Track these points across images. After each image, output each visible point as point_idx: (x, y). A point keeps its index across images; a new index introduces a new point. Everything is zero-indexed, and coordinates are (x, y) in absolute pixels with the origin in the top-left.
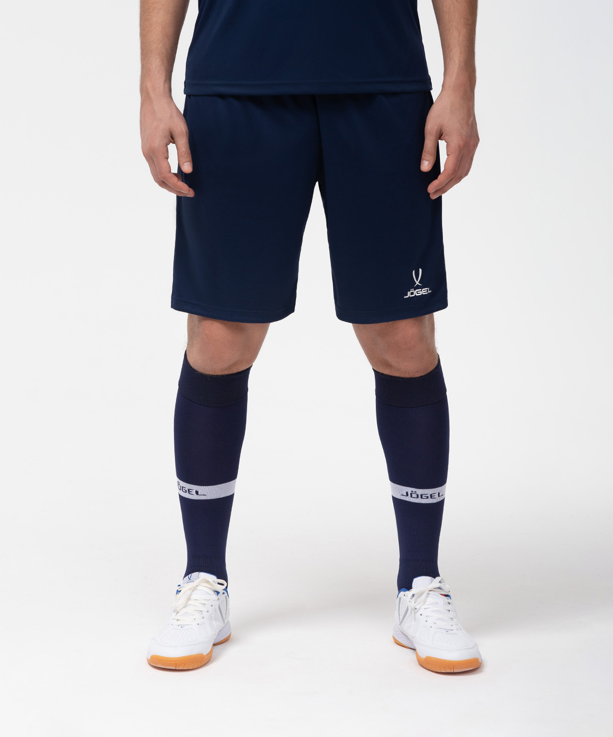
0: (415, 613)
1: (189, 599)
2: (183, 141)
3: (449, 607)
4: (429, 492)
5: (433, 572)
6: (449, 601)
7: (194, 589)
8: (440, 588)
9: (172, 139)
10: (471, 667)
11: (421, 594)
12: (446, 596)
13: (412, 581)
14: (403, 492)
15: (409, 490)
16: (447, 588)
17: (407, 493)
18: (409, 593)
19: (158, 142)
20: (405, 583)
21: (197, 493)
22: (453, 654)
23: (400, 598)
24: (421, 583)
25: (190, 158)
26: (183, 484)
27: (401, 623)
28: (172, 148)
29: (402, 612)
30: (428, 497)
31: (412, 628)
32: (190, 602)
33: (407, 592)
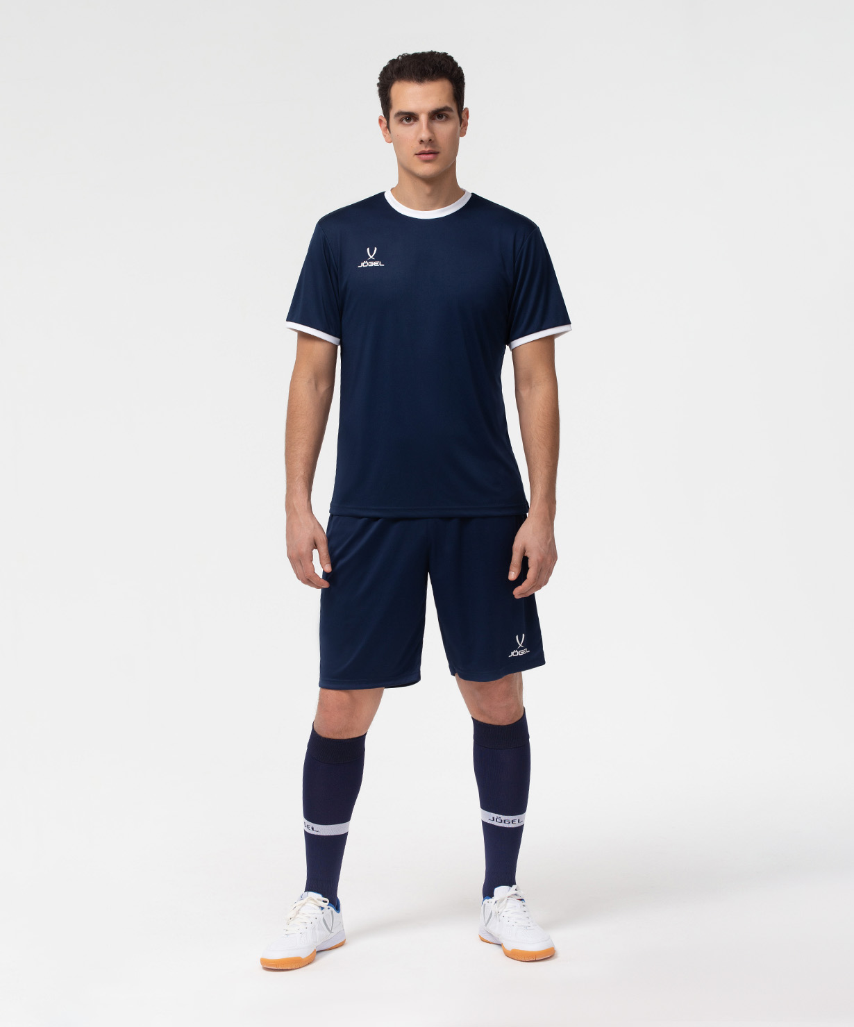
0: (499, 915)
1: (298, 913)
2: (324, 547)
3: (525, 909)
4: (510, 818)
5: (510, 882)
6: (523, 904)
7: (304, 905)
8: (516, 895)
9: (316, 546)
10: (548, 955)
11: (502, 900)
12: (521, 900)
13: (493, 891)
14: (490, 817)
15: (495, 815)
16: (522, 894)
17: (493, 818)
18: (492, 900)
19: (304, 548)
20: (488, 893)
21: (313, 829)
22: (533, 945)
23: (485, 905)
24: (500, 891)
25: (329, 561)
26: (308, 823)
27: (486, 925)
28: (315, 552)
29: (487, 917)
30: (509, 823)
31: (496, 928)
32: (298, 916)
33: (490, 900)
